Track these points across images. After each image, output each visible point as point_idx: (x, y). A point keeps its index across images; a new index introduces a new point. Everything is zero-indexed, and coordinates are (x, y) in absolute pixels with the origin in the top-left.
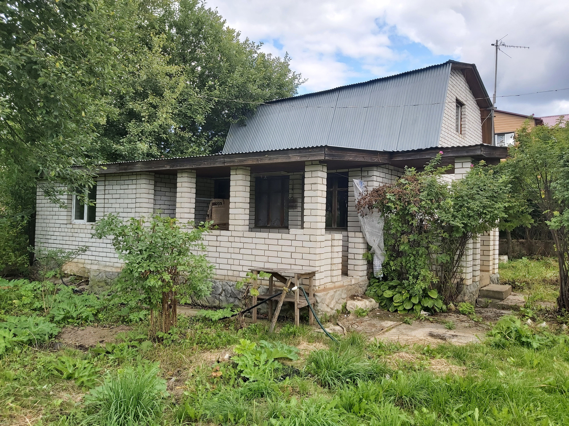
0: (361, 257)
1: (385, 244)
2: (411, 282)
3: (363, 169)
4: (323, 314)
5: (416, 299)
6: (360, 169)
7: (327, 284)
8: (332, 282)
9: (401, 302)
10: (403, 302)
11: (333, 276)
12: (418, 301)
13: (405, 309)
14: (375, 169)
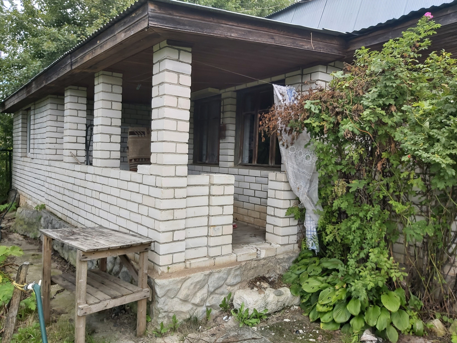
0: (282, 213)
1: (320, 194)
2: (351, 272)
3: (305, 71)
4: (168, 317)
5: (356, 305)
6: (299, 72)
7: (192, 261)
8: (208, 256)
9: (331, 306)
10: (334, 306)
11: (210, 247)
12: (359, 310)
13: (333, 321)
14: (321, 68)
